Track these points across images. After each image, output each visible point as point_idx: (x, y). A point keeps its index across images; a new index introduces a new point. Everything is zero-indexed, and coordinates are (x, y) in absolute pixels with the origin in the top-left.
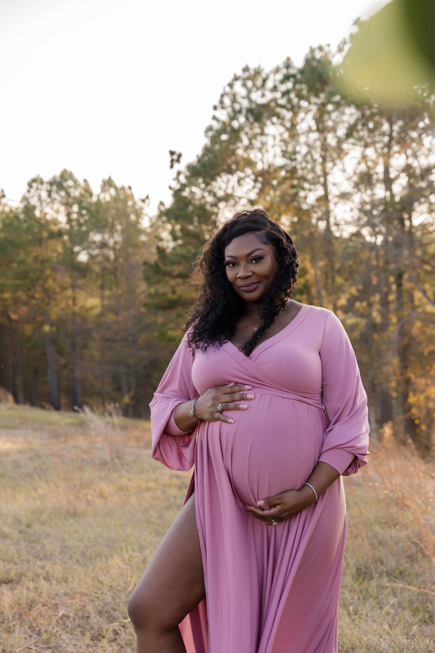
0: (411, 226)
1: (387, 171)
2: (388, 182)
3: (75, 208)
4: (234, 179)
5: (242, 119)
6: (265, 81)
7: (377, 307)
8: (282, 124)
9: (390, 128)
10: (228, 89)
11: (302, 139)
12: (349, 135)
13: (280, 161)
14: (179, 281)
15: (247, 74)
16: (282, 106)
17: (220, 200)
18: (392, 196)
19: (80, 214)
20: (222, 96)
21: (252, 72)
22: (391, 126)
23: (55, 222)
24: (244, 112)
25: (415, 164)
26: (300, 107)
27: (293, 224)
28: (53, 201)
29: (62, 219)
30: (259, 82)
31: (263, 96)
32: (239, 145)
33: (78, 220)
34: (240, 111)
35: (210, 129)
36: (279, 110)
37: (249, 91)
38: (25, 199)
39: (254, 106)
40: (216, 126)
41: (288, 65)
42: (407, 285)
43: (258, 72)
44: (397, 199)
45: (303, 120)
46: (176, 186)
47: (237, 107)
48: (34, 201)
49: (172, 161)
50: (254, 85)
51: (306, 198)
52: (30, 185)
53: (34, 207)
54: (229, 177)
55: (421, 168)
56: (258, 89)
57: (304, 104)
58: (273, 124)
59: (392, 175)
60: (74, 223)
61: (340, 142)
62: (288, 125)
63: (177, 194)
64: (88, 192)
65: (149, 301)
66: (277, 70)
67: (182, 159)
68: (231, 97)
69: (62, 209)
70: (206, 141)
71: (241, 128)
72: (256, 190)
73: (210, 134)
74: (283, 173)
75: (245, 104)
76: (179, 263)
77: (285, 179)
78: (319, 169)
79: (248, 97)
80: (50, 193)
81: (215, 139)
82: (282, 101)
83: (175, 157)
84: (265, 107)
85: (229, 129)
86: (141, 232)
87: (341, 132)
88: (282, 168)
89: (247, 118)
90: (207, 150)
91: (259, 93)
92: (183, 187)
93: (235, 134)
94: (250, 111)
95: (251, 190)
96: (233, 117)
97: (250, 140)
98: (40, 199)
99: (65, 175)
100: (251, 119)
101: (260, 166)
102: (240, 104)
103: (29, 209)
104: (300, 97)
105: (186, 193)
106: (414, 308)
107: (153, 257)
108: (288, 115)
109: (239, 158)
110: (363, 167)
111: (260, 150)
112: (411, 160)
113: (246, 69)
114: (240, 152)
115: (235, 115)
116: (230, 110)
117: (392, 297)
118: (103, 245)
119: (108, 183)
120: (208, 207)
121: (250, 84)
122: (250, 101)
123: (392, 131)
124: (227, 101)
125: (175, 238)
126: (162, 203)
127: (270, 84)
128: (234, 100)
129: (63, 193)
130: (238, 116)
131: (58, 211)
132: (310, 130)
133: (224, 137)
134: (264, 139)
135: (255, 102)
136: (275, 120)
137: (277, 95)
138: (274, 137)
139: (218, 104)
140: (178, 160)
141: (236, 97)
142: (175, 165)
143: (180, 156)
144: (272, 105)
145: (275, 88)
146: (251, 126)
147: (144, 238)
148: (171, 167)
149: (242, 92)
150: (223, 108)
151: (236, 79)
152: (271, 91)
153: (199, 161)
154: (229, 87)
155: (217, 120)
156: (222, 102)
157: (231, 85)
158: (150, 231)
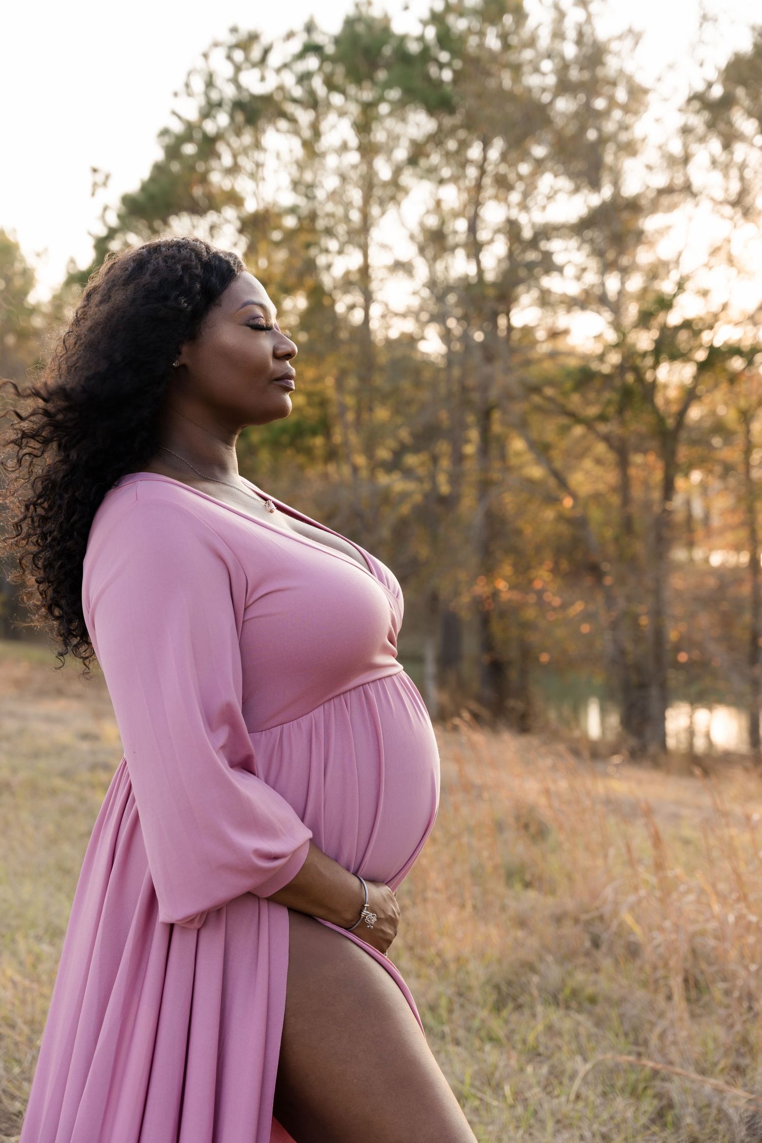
0: (510, 328)
1: (472, 229)
2: (475, 248)
4: (202, 224)
5: (223, 119)
6: (266, 52)
7: (445, 463)
8: (296, 132)
9: (482, 154)
10: (200, 63)
11: (332, 161)
12: (413, 161)
13: (288, 199)
15: (232, 39)
16: (295, 101)
18: (480, 272)
20: (189, 74)
21: (244, 36)
22: (485, 150)
24: (227, 107)
25: (523, 219)
26: (329, 105)
30: (256, 54)
31: (263, 79)
32: (214, 163)
34: (220, 105)
35: (165, 132)
36: (290, 108)
37: (238, 69)
39: (245, 98)
40: (177, 127)
41: (310, 28)
42: (497, 428)
43: (253, 37)
44: (490, 276)
45: (333, 127)
46: (103, 232)
47: (215, 96)
49: (95, 185)
50: (247, 59)
51: (329, 267)
54: (196, 219)
55: (533, 225)
56: (254, 65)
57: (337, 99)
58: (278, 130)
59: (483, 235)
61: (397, 171)
62: (307, 133)
63: (100, 244)
66: (290, 35)
67: (110, 183)
68: (206, 77)
70: (158, 155)
71: (219, 136)
72: (241, 247)
73: (167, 140)
74: (290, 222)
75: (229, 92)
77: (295, 231)
78: (355, 216)
79: (235, 81)
81: (173, 152)
82: (298, 92)
83: (100, 178)
84: (267, 100)
85: (197, 136)
86: (33, 311)
87: (401, 154)
88: (293, 210)
89: (232, 117)
90: (159, 169)
91: (255, 73)
92: (112, 233)
93: (208, 146)
94: (238, 105)
96: (207, 113)
97: (235, 156)
100: (240, 117)
101: (251, 206)
102: (220, 91)
104: (331, 85)
105: (116, 246)
106: (507, 469)
108: (304, 117)
109: (215, 190)
110: (432, 222)
111: (253, 176)
112: (515, 214)
113: (234, 30)
114: (216, 178)
115: (210, 109)
116: (201, 101)
117: (470, 449)
121: (238, 55)
122: (239, 87)
123: (485, 159)
124: (198, 85)
126: (72, 261)
127: (275, 60)
128: (210, 84)
130: (214, 112)
132: (344, 147)
133: (189, 149)
134: (259, 156)
135: (247, 90)
136: (283, 124)
137: (289, 79)
138: (278, 156)
139: (180, 88)
140: (105, 184)
141: (214, 78)
142: (100, 191)
143: (107, 177)
144: (278, 97)
145: (286, 66)
146: (238, 133)
147: (38, 322)
148: (93, 194)
149: (224, 70)
150: (190, 95)
151: (216, 45)
152: (278, 71)
153: (144, 188)
154: (202, 59)
155: (179, 117)
156: (187, 85)
157: (206, 56)
158: (46, 309)
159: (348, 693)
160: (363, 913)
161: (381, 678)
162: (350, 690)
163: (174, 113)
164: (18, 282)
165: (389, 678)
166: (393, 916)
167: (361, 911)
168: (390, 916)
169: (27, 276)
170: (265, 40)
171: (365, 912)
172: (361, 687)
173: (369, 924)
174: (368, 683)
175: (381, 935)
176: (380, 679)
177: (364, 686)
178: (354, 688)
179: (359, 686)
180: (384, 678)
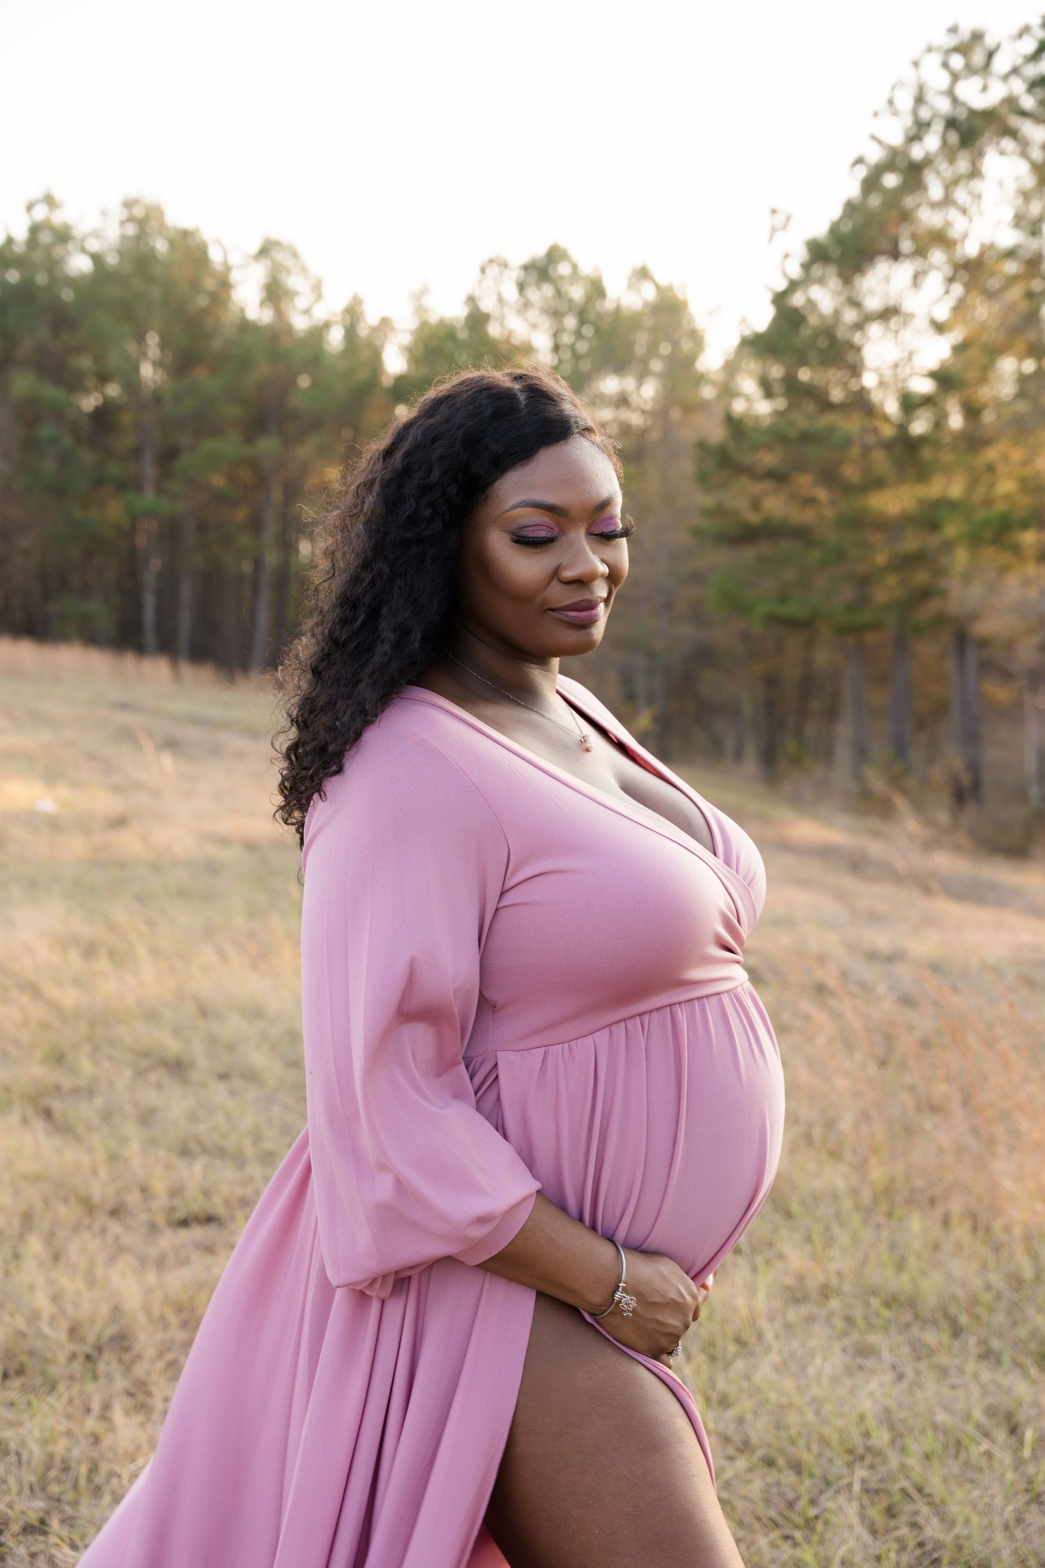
3: (571, 322)
4: (902, 272)
5: (932, 142)
6: (990, 55)
8: (1024, 154)
10: (909, 73)
13: (1008, 237)
14: (767, 485)
15: (952, 41)
16: (1024, 114)
17: (868, 318)
19: (578, 334)
20: (893, 88)
21: (965, 34)
23: (528, 349)
24: (939, 125)
27: (1022, 379)
28: (527, 305)
29: (542, 342)
30: (978, 58)
31: (985, 88)
32: (921, 197)
33: (572, 348)
34: (930, 123)
35: (861, 160)
36: (1019, 123)
37: (955, 77)
38: (471, 300)
39: (962, 115)
40: (875, 155)
43: (977, 37)
46: (782, 285)
47: (924, 113)
48: (487, 305)
49: (774, 230)
50: (967, 65)
52: (483, 270)
53: (486, 317)
54: (893, 267)
56: (976, 73)
58: (1002, 153)
60: (567, 355)
63: (780, 299)
64: (597, 290)
65: (703, 522)
66: (1023, 32)
68: (914, 92)
69: (546, 323)
70: (852, 189)
71: (927, 162)
72: (950, 302)
73: (862, 172)
74: (1011, 267)
75: (943, 107)
76: (769, 447)
77: (1013, 279)
79: (950, 93)
80: (521, 287)
81: (871, 184)
82: (1030, 102)
83: (779, 220)
84: (989, 116)
85: (902, 163)
86: (701, 379)
88: (1010, 254)
89: (944, 139)
90: (852, 207)
91: (975, 82)
92: (793, 286)
93: (914, 173)
94: (951, 123)
95: (942, 298)
96: (915, 136)
97: (947, 187)
98: (501, 300)
99: (555, 255)
100: (954, 138)
101: (971, 249)
102: (932, 107)
103: (477, 320)
105: (798, 300)
107: (716, 433)
108: (1037, 135)
109: (923, 229)
113: (953, 30)
114: (924, 214)
115: (919, 129)
116: (908, 121)
118: (622, 401)
119: (643, 274)
120: (841, 333)
121: (957, 62)
122: (955, 101)
124: (905, 101)
125: (769, 393)
126: (747, 323)
127: (1002, 64)
128: (920, 100)
129: (548, 290)
130: (922, 133)
131: (534, 326)
133: (891, 180)
134: (976, 185)
135: (964, 104)
136: (1008, 144)
137: (1018, 87)
138: (1001, 184)
139: (882, 105)
140: (785, 227)
141: (924, 91)
142: (779, 236)
143: (788, 218)
144: (1004, 111)
145: (1015, 71)
146: (952, 159)
147: (708, 392)
148: (771, 239)
149: (938, 79)
150: (895, 113)
151: (929, 50)
152: (1005, 78)
153: (834, 229)
154: (912, 68)
155: (879, 142)
156: (891, 102)
157: (916, 64)
158: (719, 378)
159: (647, 1016)
160: (616, 1295)
161: (702, 997)
162: (651, 1012)
163: (874, 138)
164: (686, 346)
165: (716, 997)
166: (680, 1300)
167: (615, 1291)
168: (673, 1300)
169: (696, 338)
170: (990, 41)
171: (618, 1295)
172: (668, 1008)
173: (625, 1311)
174: (680, 1003)
175: (655, 1326)
176: (698, 998)
177: (672, 1007)
178: (658, 1009)
179: (665, 1007)
180: (707, 997)
